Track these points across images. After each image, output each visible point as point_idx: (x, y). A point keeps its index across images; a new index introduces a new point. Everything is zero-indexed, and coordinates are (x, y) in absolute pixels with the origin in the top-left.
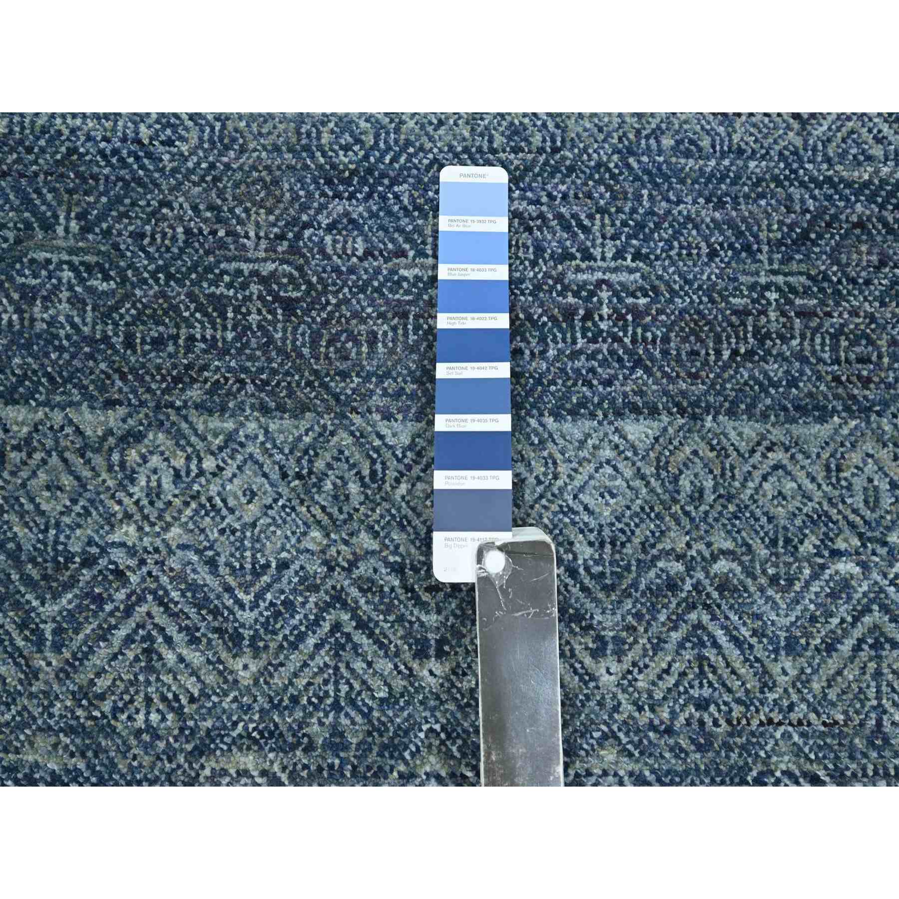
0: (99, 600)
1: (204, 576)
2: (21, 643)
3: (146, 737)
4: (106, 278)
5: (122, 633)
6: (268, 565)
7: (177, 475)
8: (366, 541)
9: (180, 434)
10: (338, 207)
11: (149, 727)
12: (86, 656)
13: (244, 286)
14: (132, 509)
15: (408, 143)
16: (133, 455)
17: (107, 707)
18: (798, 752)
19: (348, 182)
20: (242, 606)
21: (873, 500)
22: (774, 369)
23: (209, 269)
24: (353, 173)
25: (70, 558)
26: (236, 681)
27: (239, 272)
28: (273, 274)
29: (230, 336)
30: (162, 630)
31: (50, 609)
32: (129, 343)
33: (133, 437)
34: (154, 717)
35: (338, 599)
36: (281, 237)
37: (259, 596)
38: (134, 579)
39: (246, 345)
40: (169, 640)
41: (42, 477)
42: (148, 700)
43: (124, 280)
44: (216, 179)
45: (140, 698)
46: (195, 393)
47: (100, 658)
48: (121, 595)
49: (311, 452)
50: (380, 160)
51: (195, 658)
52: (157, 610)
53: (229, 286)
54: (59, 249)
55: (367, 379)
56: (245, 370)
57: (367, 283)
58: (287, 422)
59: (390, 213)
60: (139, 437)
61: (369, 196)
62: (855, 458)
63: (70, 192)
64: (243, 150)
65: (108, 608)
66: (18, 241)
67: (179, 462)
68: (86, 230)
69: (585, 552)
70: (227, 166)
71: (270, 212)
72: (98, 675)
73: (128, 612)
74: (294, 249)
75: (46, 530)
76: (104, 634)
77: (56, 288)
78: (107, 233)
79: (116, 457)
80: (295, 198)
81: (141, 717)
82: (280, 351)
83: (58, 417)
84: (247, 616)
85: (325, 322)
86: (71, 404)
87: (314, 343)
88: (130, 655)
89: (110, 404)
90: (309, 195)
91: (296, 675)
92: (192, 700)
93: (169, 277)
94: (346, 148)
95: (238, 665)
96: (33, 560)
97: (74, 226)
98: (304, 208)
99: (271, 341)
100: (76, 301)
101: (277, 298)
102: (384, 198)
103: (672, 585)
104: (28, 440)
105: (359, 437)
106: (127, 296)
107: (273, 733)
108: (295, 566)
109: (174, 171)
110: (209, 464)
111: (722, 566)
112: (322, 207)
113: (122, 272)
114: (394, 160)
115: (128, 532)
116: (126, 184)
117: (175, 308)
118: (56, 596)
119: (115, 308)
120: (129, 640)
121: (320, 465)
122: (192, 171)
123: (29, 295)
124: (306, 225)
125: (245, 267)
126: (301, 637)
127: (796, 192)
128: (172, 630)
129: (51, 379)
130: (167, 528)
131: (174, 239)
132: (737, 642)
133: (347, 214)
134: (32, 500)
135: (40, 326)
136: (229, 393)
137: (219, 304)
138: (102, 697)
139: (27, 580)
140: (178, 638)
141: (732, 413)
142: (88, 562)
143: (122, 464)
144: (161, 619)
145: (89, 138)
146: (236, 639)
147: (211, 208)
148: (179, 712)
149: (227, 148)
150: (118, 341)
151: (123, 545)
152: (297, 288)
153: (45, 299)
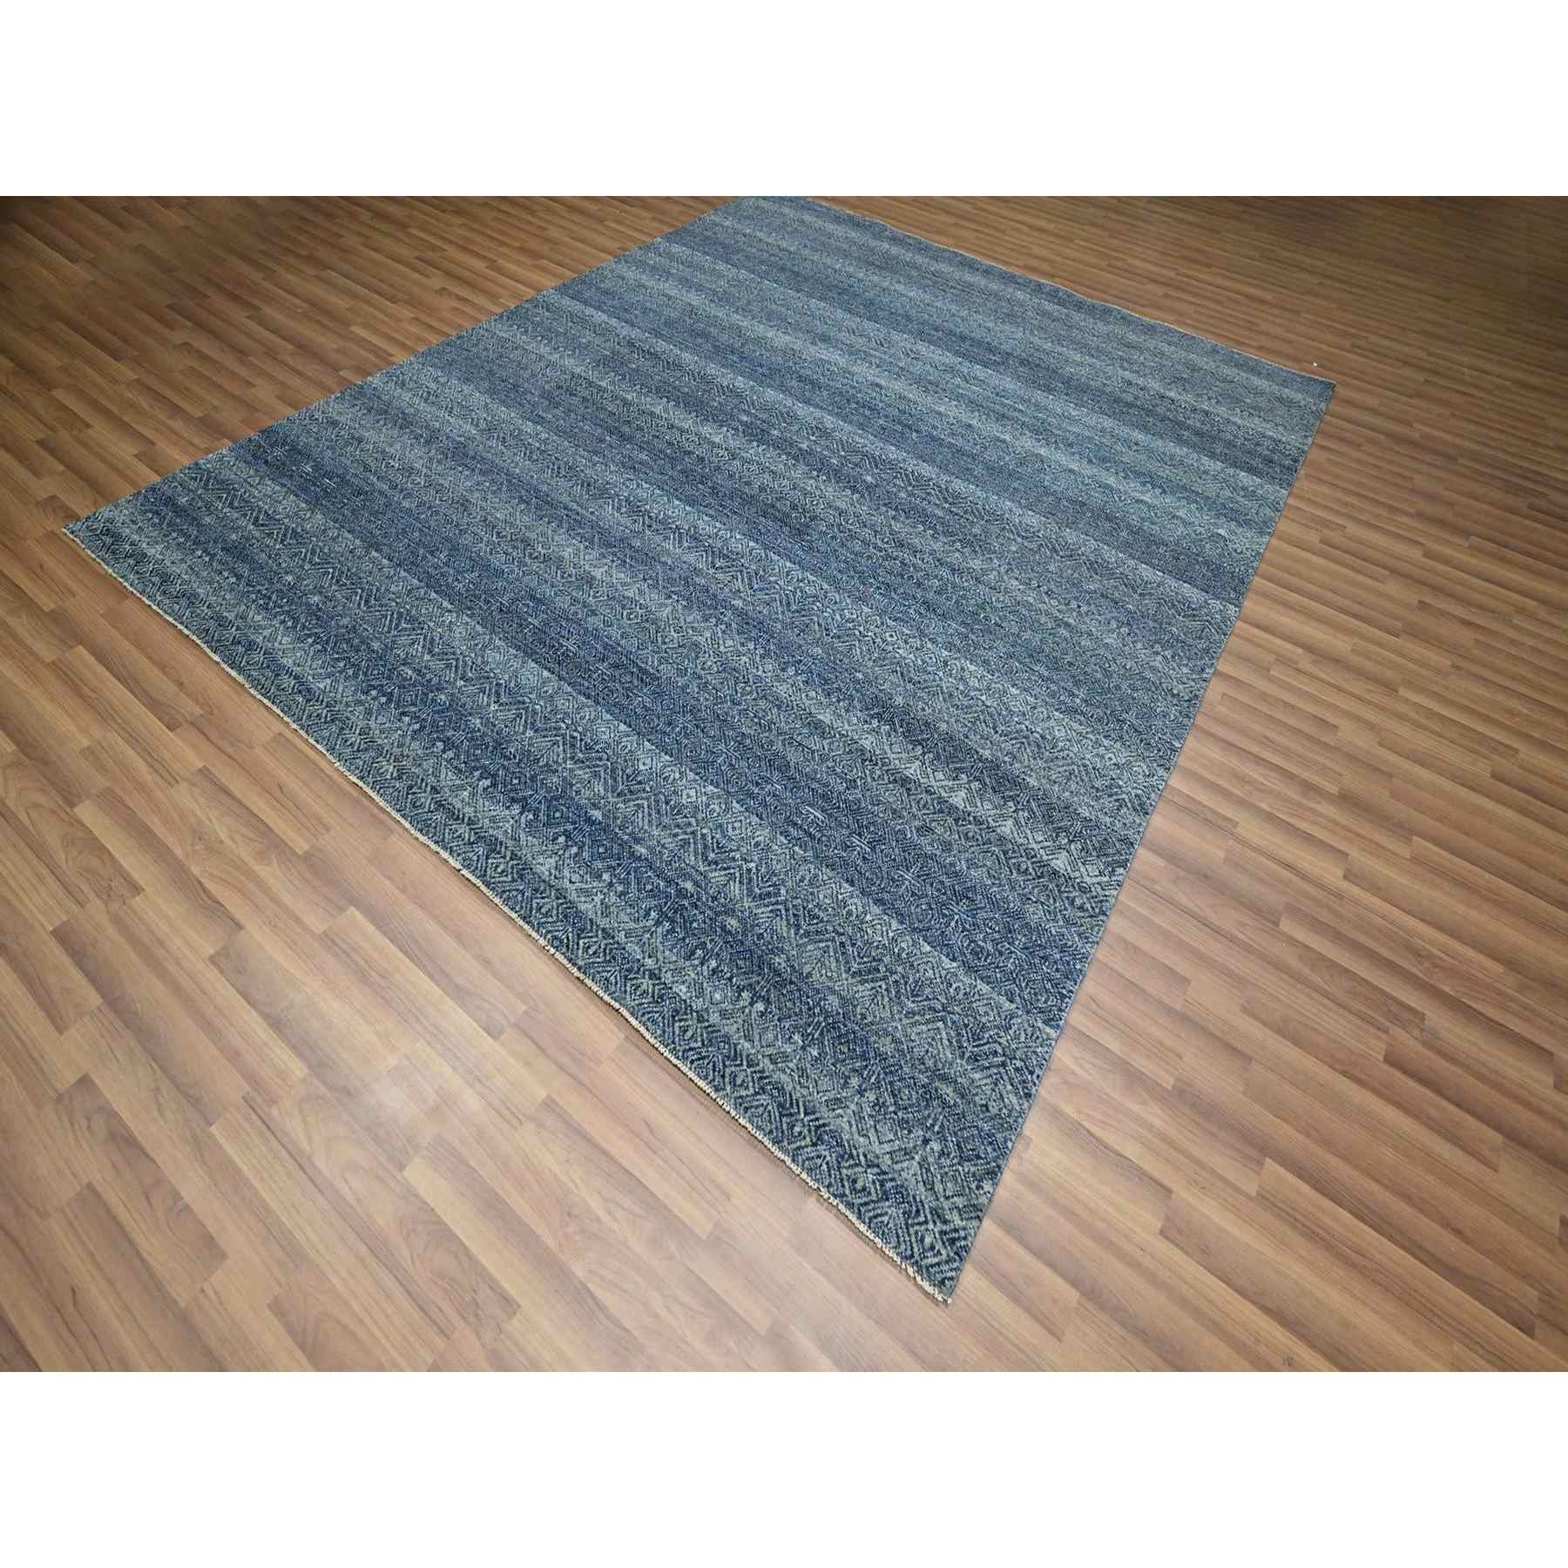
8: (473, 655)
18: (517, 750)
21: (582, 718)
22: (586, 684)
31: (404, 626)
33: (450, 611)
35: (457, 660)
49: (479, 635)
51: (420, 649)
62: (587, 709)
63: (482, 570)
69: (512, 685)
78: (482, 580)
80: (522, 596)
98: (522, 598)
100: (464, 586)
103: (523, 703)
105: (491, 639)
107: (420, 671)
111: (538, 707)
112: (526, 600)
115: (432, 624)
116: (493, 575)
123: (457, 579)
127: (624, 658)
129: (446, 594)
132: (526, 722)
135: (453, 585)
137: (489, 602)
141: (569, 685)
145: (495, 565)
150: (465, 596)
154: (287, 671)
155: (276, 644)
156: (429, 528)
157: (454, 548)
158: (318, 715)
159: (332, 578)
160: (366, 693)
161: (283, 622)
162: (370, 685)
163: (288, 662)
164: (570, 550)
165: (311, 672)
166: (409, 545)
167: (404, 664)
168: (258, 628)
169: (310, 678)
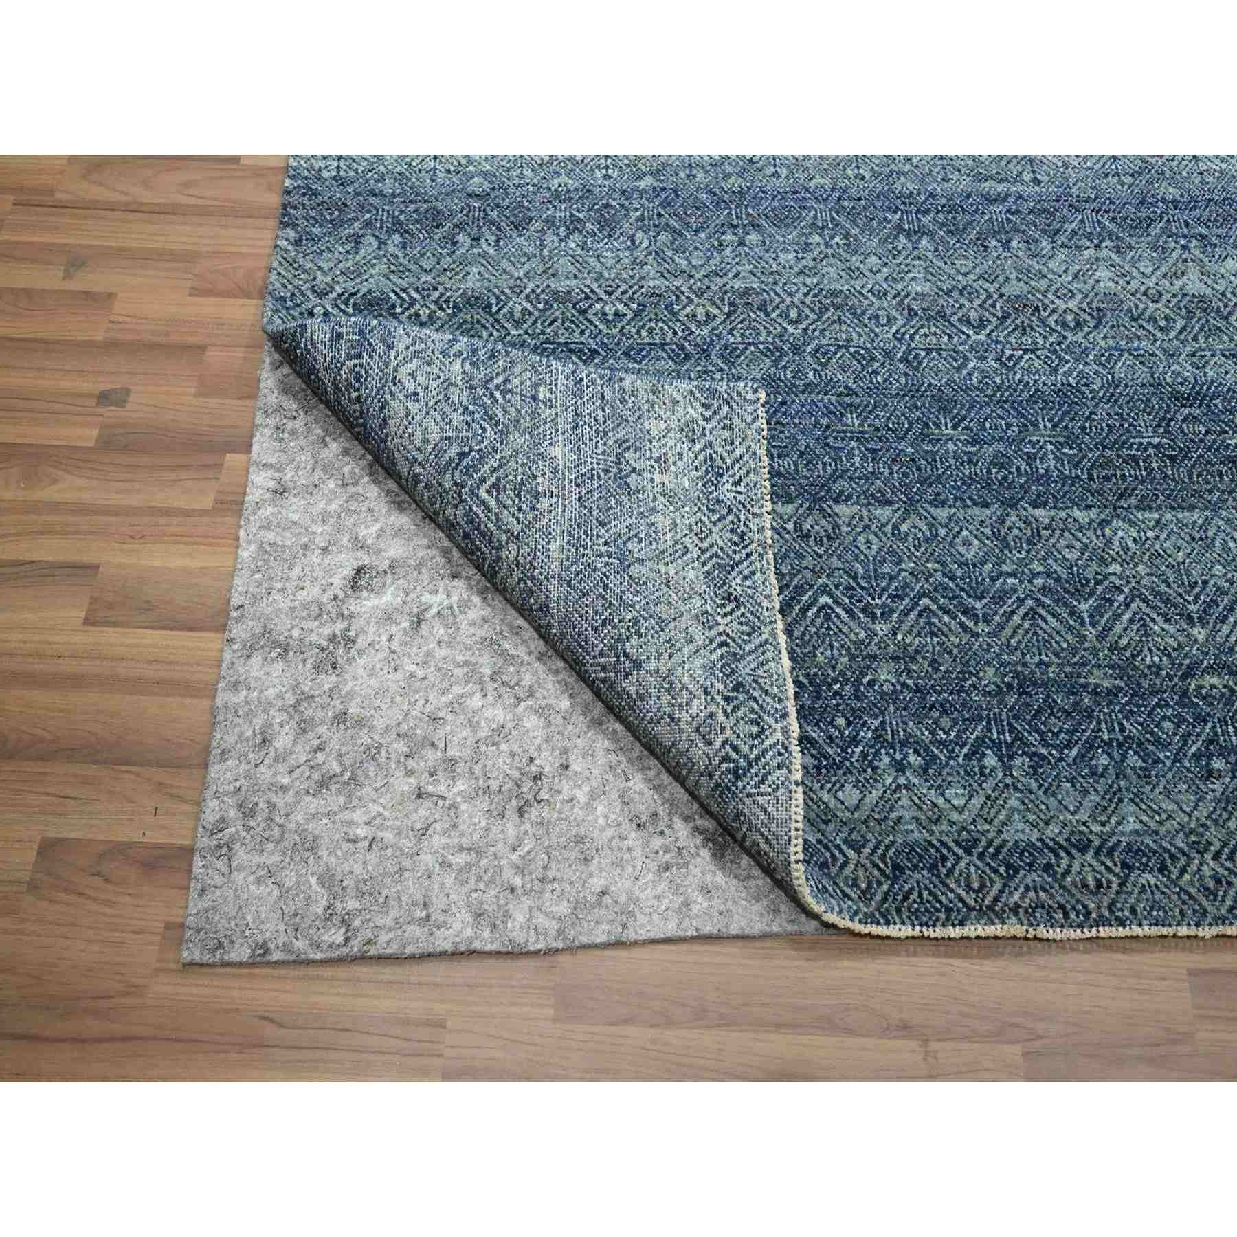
0: (1110, 601)
1: (1163, 587)
2: (1072, 623)
3: (1154, 669)
4: (1071, 448)
5: (1127, 616)
6: (1196, 583)
7: (1135, 540)
9: (1130, 520)
10: (1186, 411)
11: (1154, 665)
12: (1110, 629)
13: (1146, 450)
14: (1115, 556)
15: (1212, 382)
16: (1108, 532)
17: (1128, 654)
19: (1188, 399)
20: (1189, 603)
23: (1124, 443)
24: (1189, 395)
25: (1088, 581)
26: (1196, 640)
27: (1141, 444)
28: (1159, 444)
29: (1144, 474)
30: (1148, 615)
31: (1084, 606)
32: (1091, 478)
33: (1104, 523)
34: (1156, 659)
36: (1159, 426)
37: (1197, 597)
38: (1126, 590)
39: (1154, 478)
40: (1153, 620)
41: (1063, 543)
42: (1150, 650)
43: (1081, 450)
44: (1116, 401)
45: (1146, 649)
46: (1133, 501)
47: (1118, 629)
48: (1121, 598)
50: (1201, 388)
51: (1172, 629)
52: (1143, 606)
53: (1137, 450)
54: (1043, 436)
55: (1223, 492)
56: (1156, 489)
57: (1211, 447)
58: (1187, 514)
59: (1213, 413)
60: (1109, 522)
61: (1200, 406)
63: (1042, 409)
64: (1126, 386)
65: (1116, 604)
66: (1020, 432)
67: (1135, 534)
68: (1054, 426)
70: (1121, 394)
71: (1149, 414)
72: (1120, 638)
73: (1128, 605)
74: (1166, 432)
75: (1071, 568)
76: (1117, 617)
77: (1045, 454)
78: (1066, 427)
79: (1099, 532)
80: (1161, 407)
81: (1148, 659)
82: (1174, 480)
83: (1063, 514)
84: (1192, 607)
85: (1193, 466)
86: (1068, 508)
87: (1190, 476)
88: (1135, 628)
89: (1088, 507)
90: (1168, 406)
91: (1228, 636)
92: (1175, 650)
93: (1104, 447)
94: (1182, 384)
95: (1195, 631)
96: (1068, 582)
97: (1049, 425)
98: (1167, 412)
99: (1166, 476)
100: (1058, 459)
101: (1164, 455)
102: (1208, 406)
104: (1050, 525)
106: (1084, 457)
108: (1212, 582)
109: (1093, 398)
110: (1150, 534)
112: (1177, 411)
113: (1078, 445)
114: (1208, 388)
115: (1116, 568)
116: (1070, 405)
117: (1111, 461)
118: (1086, 600)
119: (1080, 462)
120: (1131, 621)
121: (1210, 534)
122: (1101, 398)
123: (1032, 457)
124: (1171, 420)
125: (1145, 441)
126: (1226, 617)
128: (1154, 616)
129: (1054, 496)
130: (1136, 565)
131: (1102, 429)
133: (1190, 414)
134: (1060, 553)
135: (1041, 471)
136: (1151, 501)
137: (1135, 459)
138: (1125, 649)
139: (1067, 592)
140: (1159, 619)
142: (1098, 583)
143: (1104, 536)
144: (1148, 610)
145: (1044, 384)
146: (1190, 618)
147: (1117, 414)
148: (1169, 655)
149: (1118, 386)
150: (1085, 477)
151: (1115, 574)
152: (1174, 450)
153: (1041, 459)
154: (1051, 849)
155: (955, 816)
156: (850, 392)
157: (944, 404)
158: (1218, 881)
159: (849, 612)
160: (1210, 774)
161: (900, 767)
162: (1197, 756)
163: (1019, 831)
164: (1103, 273)
165: (1083, 815)
166: (874, 451)
167: (1188, 674)
168: (883, 815)
169: (1096, 828)
